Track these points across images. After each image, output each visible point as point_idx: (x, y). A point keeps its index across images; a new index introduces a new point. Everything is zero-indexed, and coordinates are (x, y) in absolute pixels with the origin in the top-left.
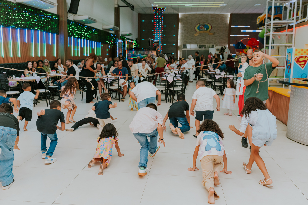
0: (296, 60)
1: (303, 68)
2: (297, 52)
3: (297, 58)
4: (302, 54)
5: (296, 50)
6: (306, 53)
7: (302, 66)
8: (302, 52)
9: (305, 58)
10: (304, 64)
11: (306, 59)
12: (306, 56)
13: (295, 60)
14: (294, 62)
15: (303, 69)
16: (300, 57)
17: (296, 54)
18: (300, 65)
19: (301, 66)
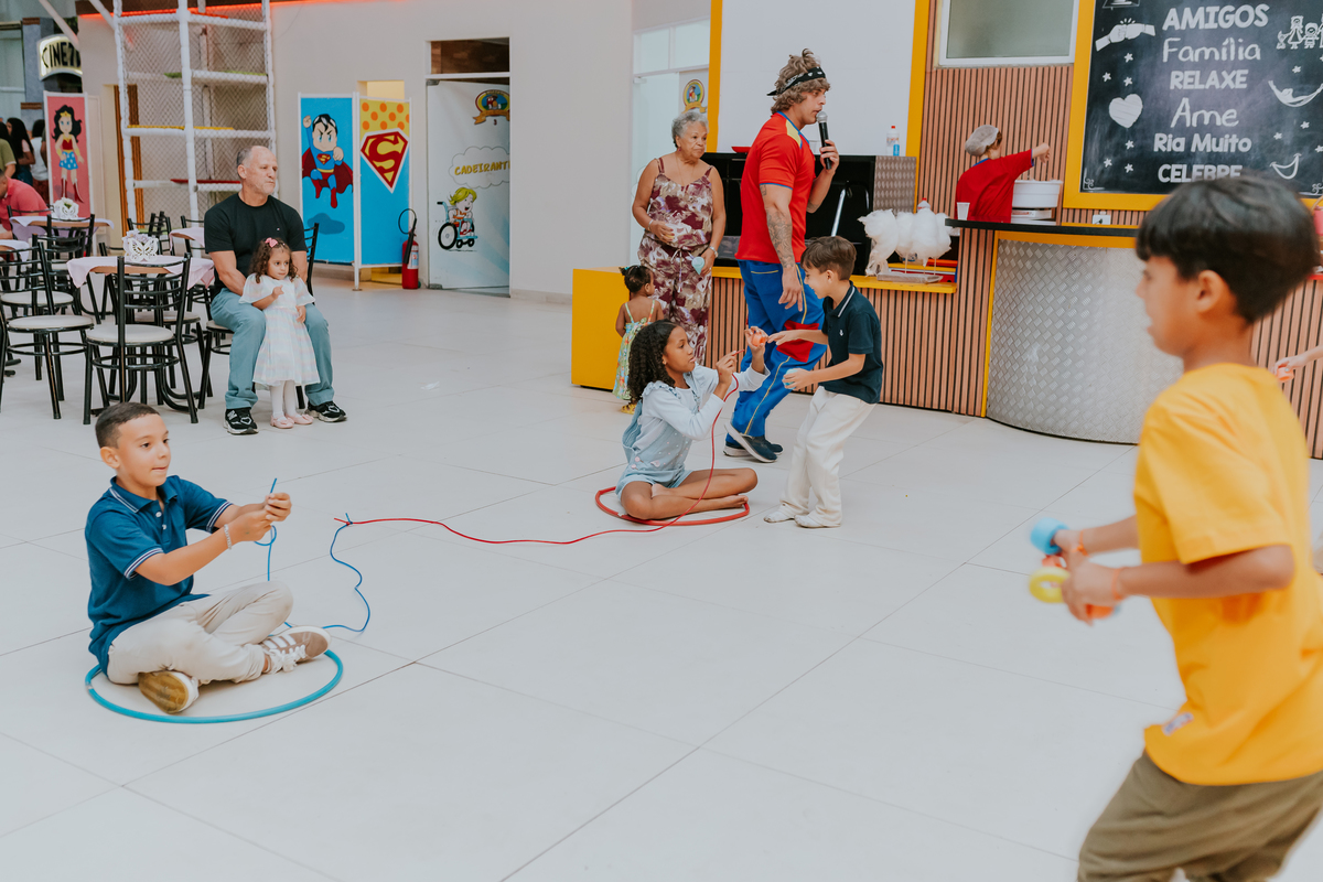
0: (367, 151)
1: (391, 184)
2: (367, 116)
3: (371, 141)
4: (384, 125)
5: (365, 107)
6: (397, 121)
7: (389, 176)
8: (384, 117)
9: (395, 142)
10: (395, 169)
11: (398, 148)
12: (396, 134)
13: (363, 150)
14: (361, 159)
15: (392, 190)
16: (380, 138)
17: (366, 126)
18: (382, 171)
19: (386, 175)
